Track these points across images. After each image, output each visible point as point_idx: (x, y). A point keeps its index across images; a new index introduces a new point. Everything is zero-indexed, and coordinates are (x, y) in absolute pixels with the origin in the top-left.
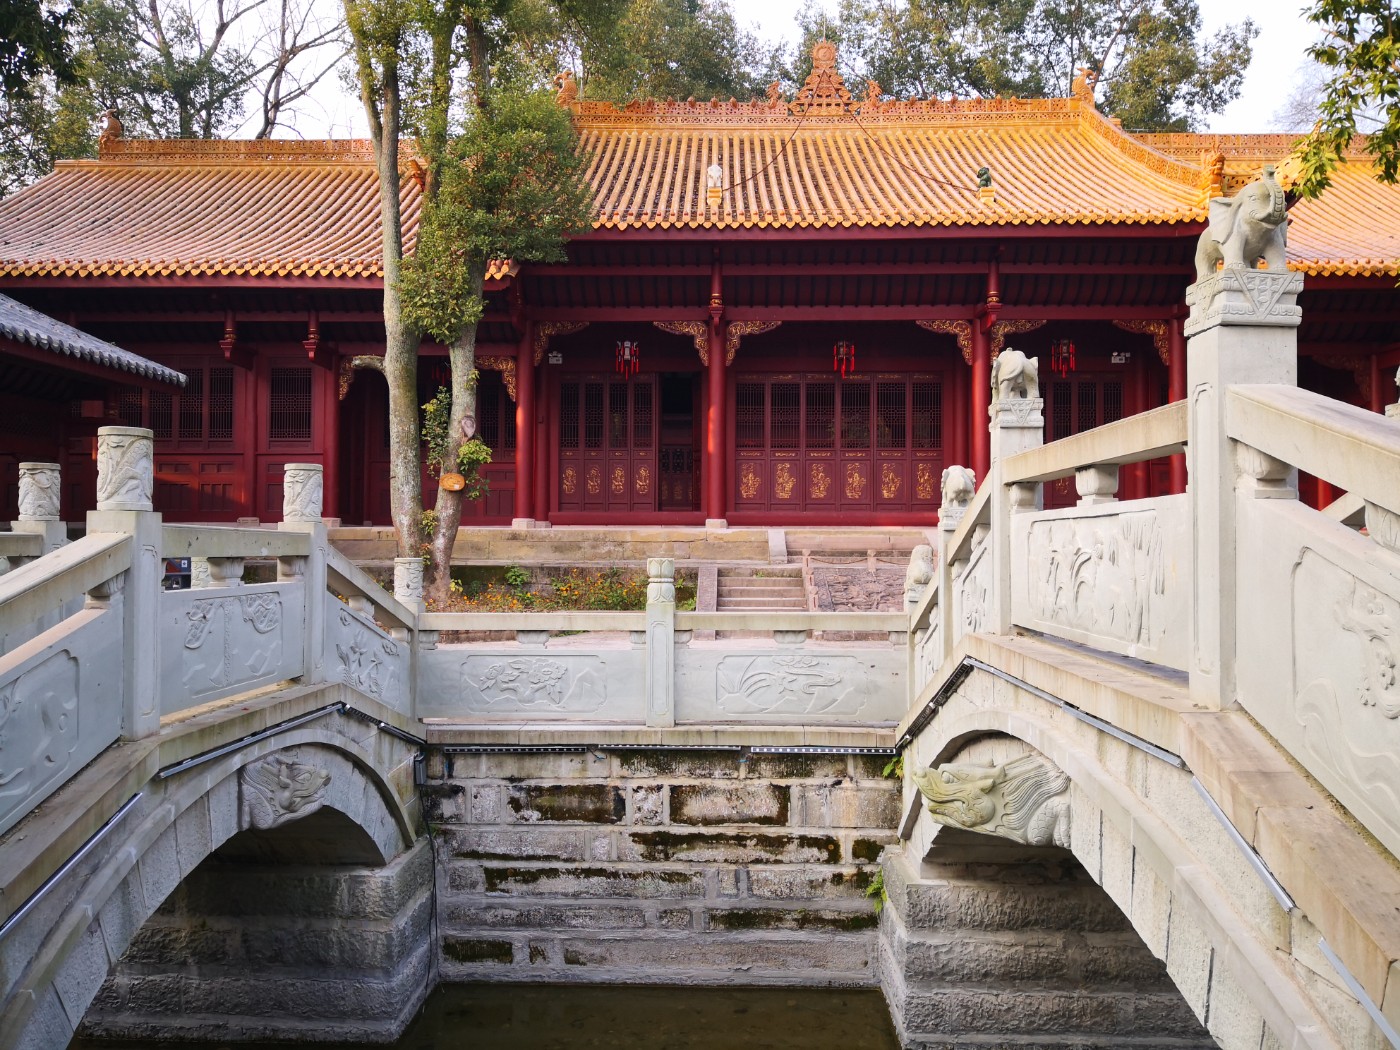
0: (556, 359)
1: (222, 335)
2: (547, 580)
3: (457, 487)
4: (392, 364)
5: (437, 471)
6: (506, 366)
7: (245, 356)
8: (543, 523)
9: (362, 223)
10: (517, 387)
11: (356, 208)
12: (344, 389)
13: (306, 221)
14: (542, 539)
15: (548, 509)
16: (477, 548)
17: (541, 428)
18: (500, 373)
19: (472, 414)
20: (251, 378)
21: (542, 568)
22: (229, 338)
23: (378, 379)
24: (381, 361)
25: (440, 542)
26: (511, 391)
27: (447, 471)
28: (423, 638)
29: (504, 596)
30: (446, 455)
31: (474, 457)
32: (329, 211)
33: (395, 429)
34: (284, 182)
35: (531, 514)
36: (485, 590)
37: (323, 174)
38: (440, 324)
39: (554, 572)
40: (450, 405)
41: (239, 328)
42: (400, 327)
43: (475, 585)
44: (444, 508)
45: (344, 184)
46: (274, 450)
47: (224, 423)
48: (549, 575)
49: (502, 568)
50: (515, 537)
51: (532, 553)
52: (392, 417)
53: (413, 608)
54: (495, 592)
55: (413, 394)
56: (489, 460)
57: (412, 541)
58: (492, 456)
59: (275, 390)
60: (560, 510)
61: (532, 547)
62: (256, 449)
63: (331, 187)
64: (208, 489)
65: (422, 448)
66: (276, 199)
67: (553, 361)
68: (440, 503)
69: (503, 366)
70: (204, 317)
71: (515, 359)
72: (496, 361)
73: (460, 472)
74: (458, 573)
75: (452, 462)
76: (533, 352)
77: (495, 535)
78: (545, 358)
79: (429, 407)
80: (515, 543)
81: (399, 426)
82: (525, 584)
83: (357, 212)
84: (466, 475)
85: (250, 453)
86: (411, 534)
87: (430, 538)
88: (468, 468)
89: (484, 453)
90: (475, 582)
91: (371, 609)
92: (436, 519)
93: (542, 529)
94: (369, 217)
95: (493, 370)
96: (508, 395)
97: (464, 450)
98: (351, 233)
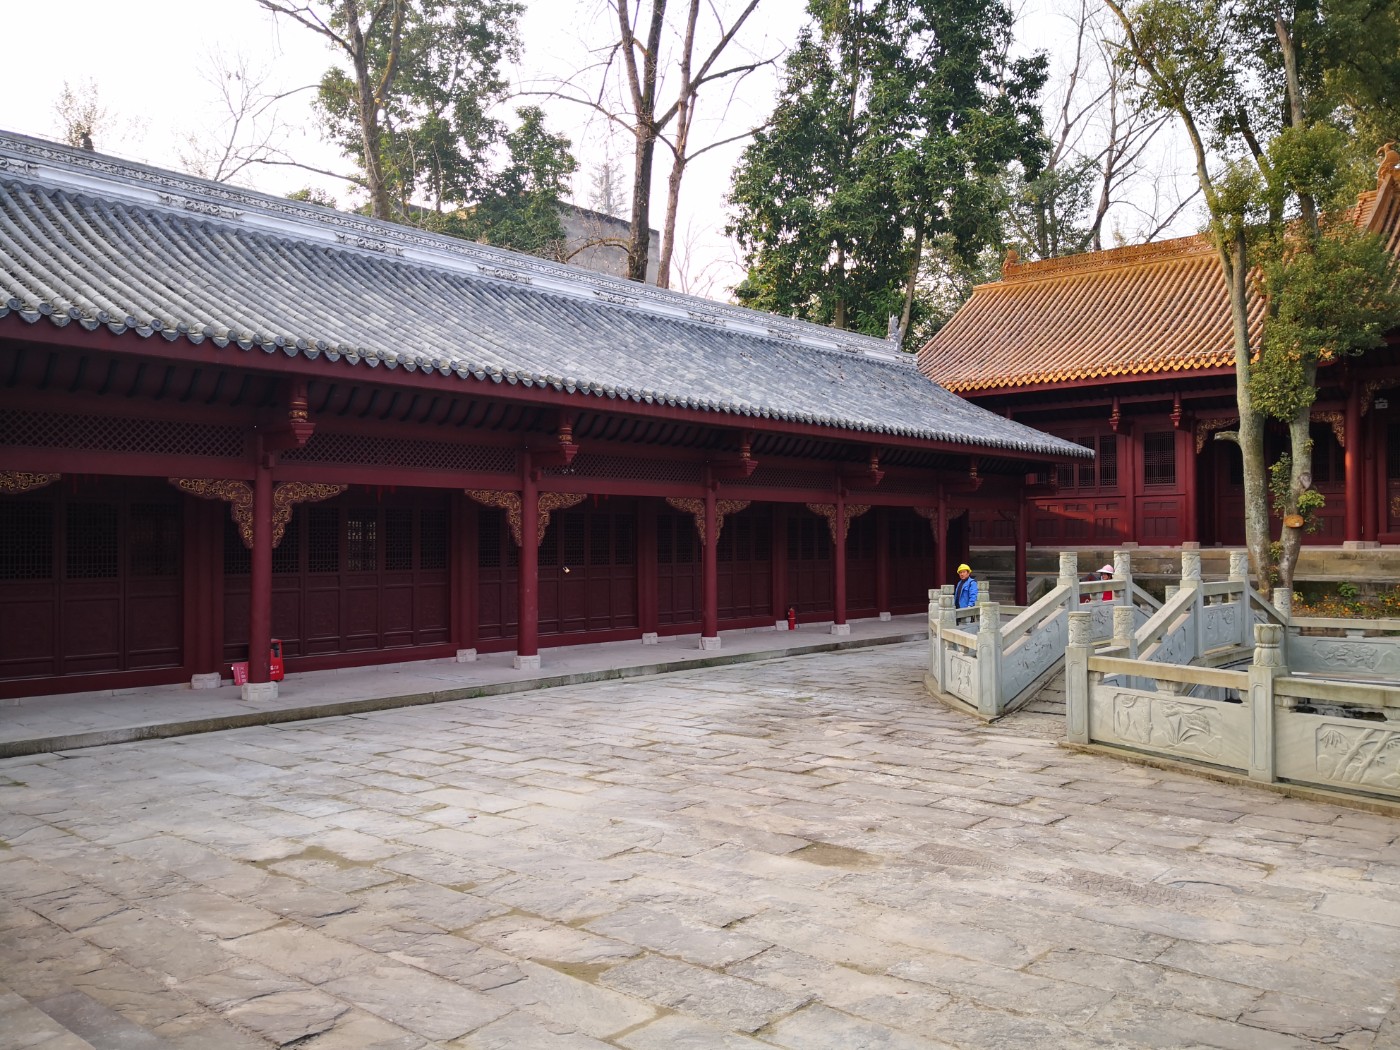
0: (1382, 405)
1: (1110, 414)
2: (1374, 593)
3: (1297, 525)
4: (1244, 437)
5: (1282, 514)
6: (1335, 419)
7: (1125, 427)
8: (1372, 543)
9: (1209, 313)
10: (1345, 435)
11: (1201, 297)
12: (1200, 446)
13: (1163, 315)
14: (1371, 559)
15: (1377, 530)
16: (1313, 566)
17: (1369, 465)
18: (1330, 424)
19: (1308, 471)
20: (1130, 440)
21: (1369, 584)
22: (1116, 416)
23: (1234, 447)
24: (1236, 435)
25: (1285, 565)
26: (1340, 437)
27: (1289, 513)
28: (1291, 630)
29: (1337, 605)
30: (1289, 501)
31: (1311, 503)
32: (1180, 304)
33: (1248, 484)
34: (1140, 280)
35: (1360, 537)
36: (1321, 600)
37: (1171, 267)
38: (1282, 408)
39: (1380, 587)
40: (1291, 465)
41: (1123, 409)
42: (1250, 411)
43: (1313, 596)
44: (1287, 539)
45: (1190, 275)
46: (1147, 493)
47: (1109, 474)
48: (1376, 589)
49: (1334, 583)
50: (1345, 557)
51: (1362, 570)
52: (1245, 475)
53: (1285, 614)
54: (1329, 601)
55: (1261, 457)
56: (1323, 505)
57: (1263, 564)
58: (1325, 501)
59: (1147, 448)
60: (1388, 531)
61: (1361, 565)
62: (1134, 492)
63: (1178, 280)
64: (1100, 522)
65: (1269, 499)
66: (1137, 296)
67: (1379, 406)
68: (1284, 536)
69: (1332, 419)
70: (1097, 403)
71: (1343, 412)
72: (1326, 415)
73: (1299, 514)
74: (1299, 587)
75: (1293, 506)
76: (1359, 406)
77: (1328, 555)
78: (1372, 405)
79: (1275, 468)
80: (1346, 561)
81: (1251, 482)
82: (1354, 596)
83: (1204, 301)
84: (1304, 516)
85: (1130, 496)
86: (1262, 559)
87: (1277, 562)
88: (1306, 511)
89: (1318, 500)
90: (1311, 594)
91: (1266, 615)
92: (1282, 548)
93: (1371, 549)
94: (1214, 305)
95: (1324, 423)
96: (1337, 442)
97: (1302, 498)
98: (1201, 324)
